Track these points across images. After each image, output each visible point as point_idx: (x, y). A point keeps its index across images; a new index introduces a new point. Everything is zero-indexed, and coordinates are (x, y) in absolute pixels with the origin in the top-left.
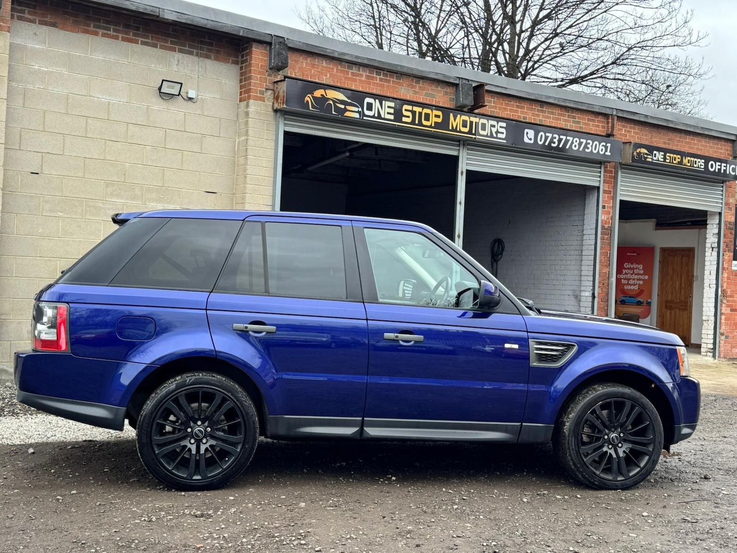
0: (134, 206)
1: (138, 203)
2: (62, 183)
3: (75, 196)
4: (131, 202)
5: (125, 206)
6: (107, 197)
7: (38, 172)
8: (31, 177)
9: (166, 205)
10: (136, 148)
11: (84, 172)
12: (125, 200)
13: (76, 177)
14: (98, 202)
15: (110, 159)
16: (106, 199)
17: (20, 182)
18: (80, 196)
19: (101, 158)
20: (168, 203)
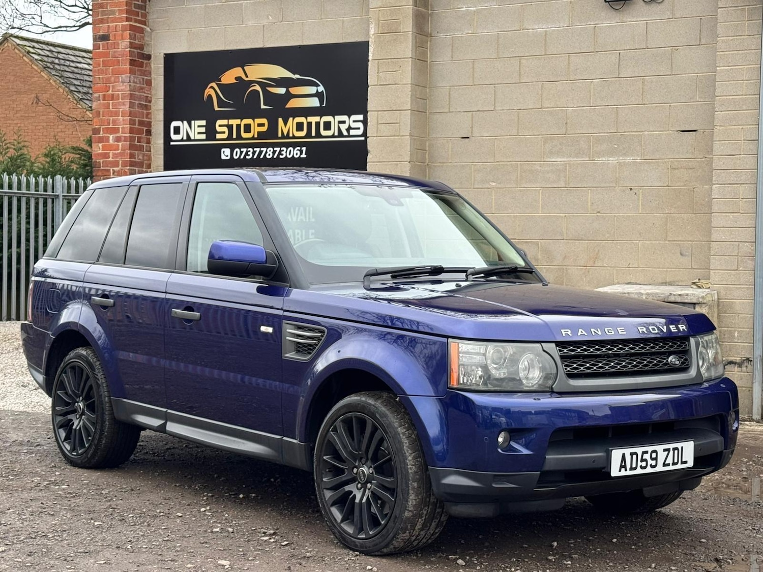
0: (579, 164)
1: (584, 159)
2: (494, 145)
3: (509, 160)
4: (575, 159)
5: (567, 165)
6: (545, 157)
7: (468, 136)
8: (461, 143)
9: (621, 158)
10: (581, 85)
11: (518, 127)
12: (567, 158)
13: (510, 136)
14: (534, 164)
15: (549, 106)
16: (545, 160)
17: (450, 151)
18: (514, 160)
19: (538, 107)
20: (625, 155)
